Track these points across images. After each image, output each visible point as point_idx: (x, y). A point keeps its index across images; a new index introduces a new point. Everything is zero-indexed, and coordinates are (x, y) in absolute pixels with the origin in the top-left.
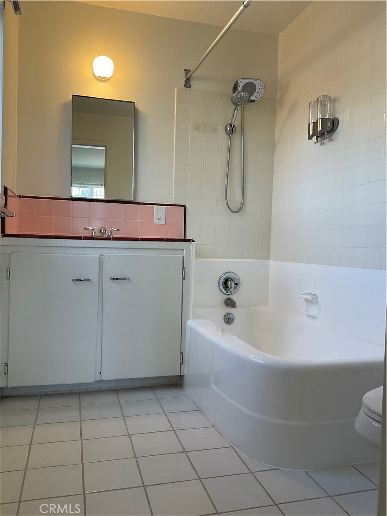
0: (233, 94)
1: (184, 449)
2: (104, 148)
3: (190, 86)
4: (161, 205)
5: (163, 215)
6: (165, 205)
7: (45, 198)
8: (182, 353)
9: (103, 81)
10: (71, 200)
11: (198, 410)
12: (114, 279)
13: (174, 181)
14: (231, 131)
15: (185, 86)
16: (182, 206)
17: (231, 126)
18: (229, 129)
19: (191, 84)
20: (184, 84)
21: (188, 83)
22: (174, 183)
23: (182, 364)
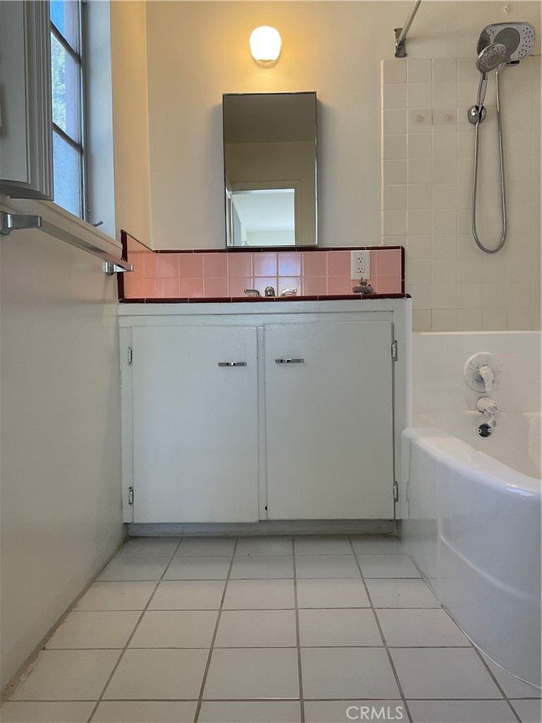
0: (479, 53)
1: (384, 641)
2: (293, 190)
3: (405, 55)
4: (363, 249)
5: (366, 265)
6: (368, 249)
7: (191, 252)
8: (396, 483)
9: (267, 67)
10: (226, 252)
11: (422, 577)
12: (282, 361)
13: (382, 209)
14: (478, 117)
15: (396, 55)
16: (398, 248)
17: (477, 108)
18: (474, 114)
19: (407, 52)
20: (395, 52)
21: (401, 51)
22: (383, 212)
23: (396, 500)
